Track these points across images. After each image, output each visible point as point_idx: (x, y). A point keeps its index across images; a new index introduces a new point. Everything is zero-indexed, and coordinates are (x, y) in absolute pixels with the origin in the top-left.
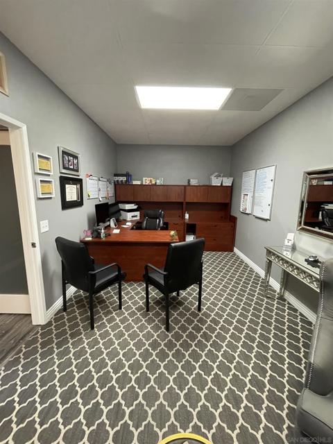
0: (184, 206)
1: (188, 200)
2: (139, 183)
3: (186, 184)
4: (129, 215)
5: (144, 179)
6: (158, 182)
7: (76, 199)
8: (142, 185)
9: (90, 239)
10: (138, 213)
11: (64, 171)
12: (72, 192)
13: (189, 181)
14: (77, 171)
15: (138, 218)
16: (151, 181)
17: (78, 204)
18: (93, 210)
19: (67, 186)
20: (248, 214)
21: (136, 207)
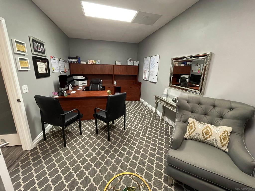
0: (114, 76)
1: (115, 74)
2: (85, 63)
3: (114, 64)
4: (80, 83)
5: (88, 60)
6: (97, 63)
7: (45, 72)
8: (87, 64)
9: (57, 97)
10: (86, 82)
11: (35, 53)
12: (42, 67)
13: (115, 63)
14: (44, 53)
15: (86, 84)
16: (93, 62)
17: (47, 75)
18: (57, 79)
19: (38, 63)
20: (147, 80)
21: (84, 78)
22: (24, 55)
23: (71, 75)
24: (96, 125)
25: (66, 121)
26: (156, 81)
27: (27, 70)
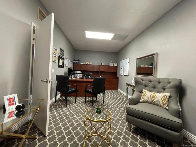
0: (100, 72)
1: (101, 71)
2: (83, 63)
3: (101, 65)
4: (79, 75)
5: (85, 62)
6: (90, 64)
7: (62, 65)
8: (84, 64)
10: (82, 75)
11: (60, 55)
13: (102, 64)
14: (63, 56)
15: (82, 77)
16: (87, 63)
17: (62, 67)
18: (67, 70)
19: (60, 60)
20: (122, 75)
21: (81, 72)
22: (56, 55)
23: (74, 70)
24: (86, 99)
25: (69, 91)
26: (128, 75)
27: (55, 62)
